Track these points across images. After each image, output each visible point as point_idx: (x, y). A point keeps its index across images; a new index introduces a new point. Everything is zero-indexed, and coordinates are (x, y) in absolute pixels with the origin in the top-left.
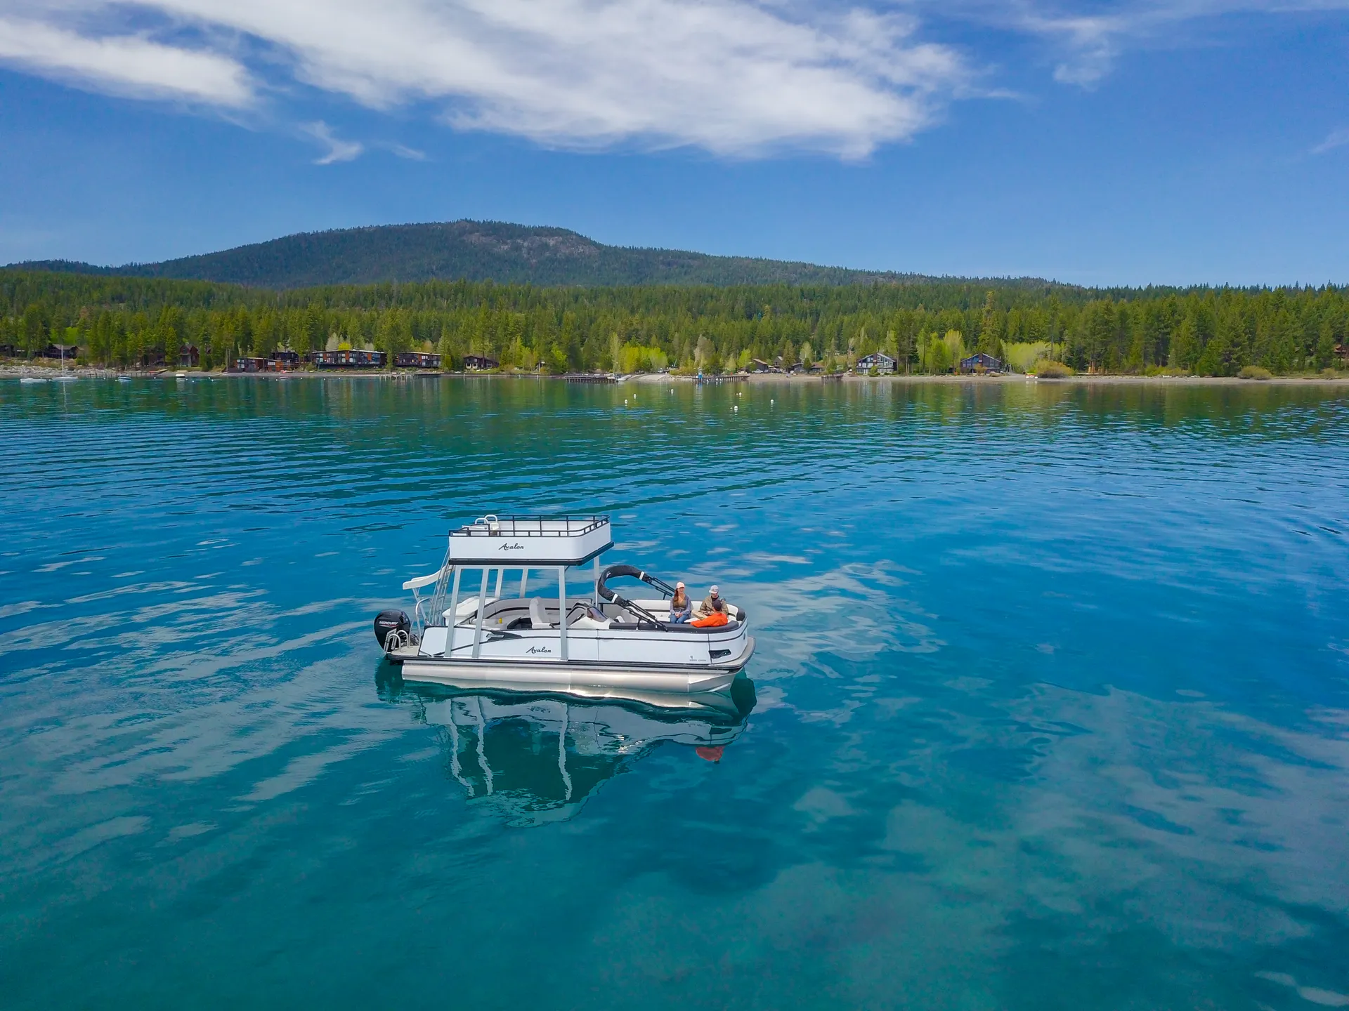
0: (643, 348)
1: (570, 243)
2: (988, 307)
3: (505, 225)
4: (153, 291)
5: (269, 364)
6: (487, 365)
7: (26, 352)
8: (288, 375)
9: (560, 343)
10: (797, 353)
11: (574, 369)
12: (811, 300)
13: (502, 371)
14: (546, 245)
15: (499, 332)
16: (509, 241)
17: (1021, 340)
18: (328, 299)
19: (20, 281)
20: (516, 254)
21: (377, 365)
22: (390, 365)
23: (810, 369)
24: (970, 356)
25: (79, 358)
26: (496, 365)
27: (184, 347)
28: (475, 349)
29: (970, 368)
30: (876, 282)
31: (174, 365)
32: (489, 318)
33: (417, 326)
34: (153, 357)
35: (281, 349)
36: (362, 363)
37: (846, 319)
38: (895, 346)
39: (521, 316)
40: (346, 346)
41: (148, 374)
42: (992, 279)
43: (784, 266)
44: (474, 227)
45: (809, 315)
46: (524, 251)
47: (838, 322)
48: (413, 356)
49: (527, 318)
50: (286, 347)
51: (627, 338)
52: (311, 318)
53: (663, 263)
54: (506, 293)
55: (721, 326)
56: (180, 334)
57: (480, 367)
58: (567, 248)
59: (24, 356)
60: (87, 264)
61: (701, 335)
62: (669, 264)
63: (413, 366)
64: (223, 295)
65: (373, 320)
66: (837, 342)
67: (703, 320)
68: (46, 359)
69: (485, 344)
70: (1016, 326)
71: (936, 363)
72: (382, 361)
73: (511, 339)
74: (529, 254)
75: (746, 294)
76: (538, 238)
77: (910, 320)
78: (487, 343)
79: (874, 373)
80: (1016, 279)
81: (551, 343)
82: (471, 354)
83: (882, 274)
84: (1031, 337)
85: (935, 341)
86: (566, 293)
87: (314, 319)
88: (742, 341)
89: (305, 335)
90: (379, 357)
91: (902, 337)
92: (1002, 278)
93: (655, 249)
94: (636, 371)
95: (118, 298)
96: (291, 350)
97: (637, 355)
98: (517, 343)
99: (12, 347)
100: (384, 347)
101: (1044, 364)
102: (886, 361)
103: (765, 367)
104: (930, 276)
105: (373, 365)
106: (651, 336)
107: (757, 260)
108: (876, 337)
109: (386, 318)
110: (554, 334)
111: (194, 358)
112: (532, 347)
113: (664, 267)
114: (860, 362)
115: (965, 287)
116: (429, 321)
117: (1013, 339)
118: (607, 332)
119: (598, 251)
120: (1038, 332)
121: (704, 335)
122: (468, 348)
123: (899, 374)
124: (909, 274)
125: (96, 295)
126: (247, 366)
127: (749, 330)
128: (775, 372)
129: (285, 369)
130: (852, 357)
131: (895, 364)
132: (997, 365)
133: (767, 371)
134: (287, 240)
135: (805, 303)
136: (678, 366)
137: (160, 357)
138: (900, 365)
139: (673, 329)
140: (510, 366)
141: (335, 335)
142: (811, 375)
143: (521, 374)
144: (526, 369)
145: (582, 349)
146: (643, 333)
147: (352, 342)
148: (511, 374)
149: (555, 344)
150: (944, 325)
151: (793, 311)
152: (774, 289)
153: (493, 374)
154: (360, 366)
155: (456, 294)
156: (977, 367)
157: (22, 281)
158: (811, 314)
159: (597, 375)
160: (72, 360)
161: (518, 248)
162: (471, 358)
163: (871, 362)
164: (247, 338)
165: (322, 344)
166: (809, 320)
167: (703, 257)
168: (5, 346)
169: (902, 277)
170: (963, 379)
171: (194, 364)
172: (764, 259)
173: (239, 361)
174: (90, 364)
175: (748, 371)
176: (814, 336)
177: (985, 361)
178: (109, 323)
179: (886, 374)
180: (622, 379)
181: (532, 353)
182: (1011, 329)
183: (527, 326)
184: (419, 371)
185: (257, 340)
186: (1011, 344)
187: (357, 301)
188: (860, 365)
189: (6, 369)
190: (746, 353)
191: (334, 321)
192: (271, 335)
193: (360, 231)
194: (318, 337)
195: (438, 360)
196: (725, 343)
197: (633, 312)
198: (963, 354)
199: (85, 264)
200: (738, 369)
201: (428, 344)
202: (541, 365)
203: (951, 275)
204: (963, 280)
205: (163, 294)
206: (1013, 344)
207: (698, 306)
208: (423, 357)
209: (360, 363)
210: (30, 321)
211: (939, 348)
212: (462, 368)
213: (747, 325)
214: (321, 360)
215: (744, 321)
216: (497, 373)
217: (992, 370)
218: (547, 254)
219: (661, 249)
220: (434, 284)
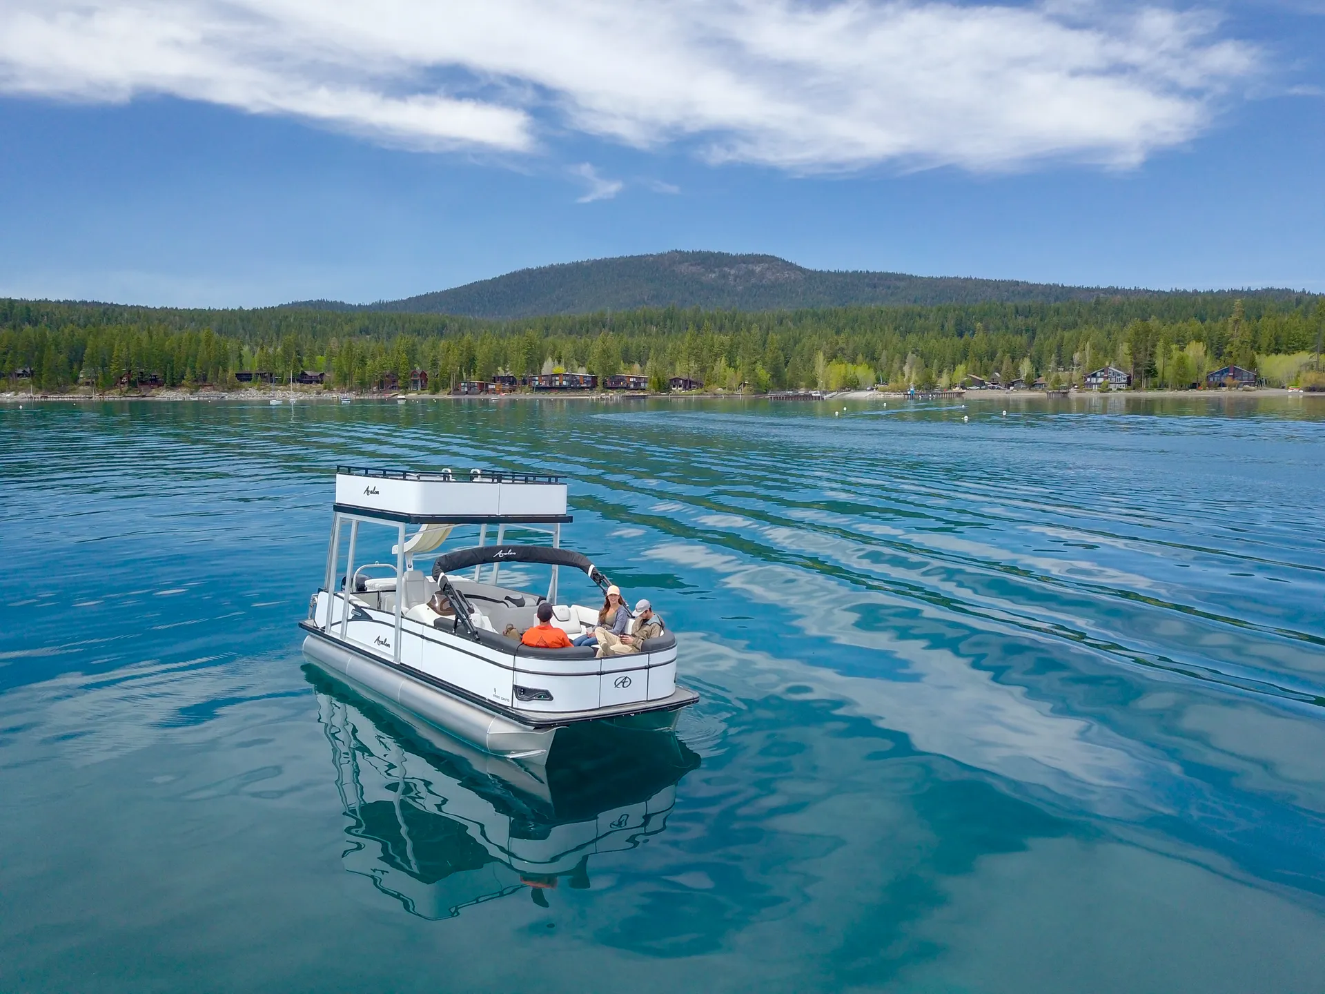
0: (850, 365)
1: (775, 268)
2: (1234, 317)
3: (712, 254)
4: (395, 323)
5: (490, 387)
6: (692, 386)
7: (282, 379)
8: (507, 397)
9: (764, 363)
10: (1016, 369)
11: (777, 388)
12: (1026, 317)
13: (707, 391)
14: (752, 272)
15: (704, 353)
16: (716, 270)
17: (1277, 351)
18: (547, 329)
20: (724, 282)
21: (588, 388)
22: (600, 387)
23: (1032, 385)
24: (1217, 369)
25: (326, 383)
26: (701, 386)
27: (415, 372)
28: (681, 371)
29: (1219, 382)
30: (1098, 297)
31: (405, 389)
32: (695, 339)
33: (627, 351)
34: (389, 381)
35: (501, 373)
36: (574, 385)
37: (1067, 334)
38: (1129, 359)
39: (726, 339)
40: (560, 369)
41: (383, 397)
42: (1229, 291)
43: (997, 285)
44: (682, 257)
45: (1024, 331)
46: (731, 278)
47: (1058, 338)
48: (622, 379)
49: (732, 340)
50: (506, 372)
51: (832, 357)
52: (529, 343)
53: (868, 285)
54: (712, 318)
55: (931, 344)
56: (412, 360)
57: (685, 388)
58: (773, 273)
59: (280, 382)
61: (910, 353)
62: (875, 286)
63: (622, 388)
64: (454, 326)
65: (587, 346)
66: (1058, 358)
67: (912, 338)
68: (298, 384)
69: (690, 365)
70: (1271, 336)
71: (1178, 377)
72: (593, 384)
73: (715, 360)
74: (736, 281)
75: (957, 312)
76: (744, 265)
77: (1147, 331)
78: (692, 364)
79: (1105, 389)
80: (1257, 291)
81: (755, 362)
82: (677, 376)
83: (1103, 289)
84: (1289, 348)
85: (1176, 354)
86: (771, 316)
87: (531, 344)
88: (954, 359)
89: (522, 359)
90: (590, 379)
91: (1138, 349)
92: (1241, 289)
93: (861, 271)
94: (843, 389)
95: (365, 331)
96: (510, 374)
97: (843, 372)
98: (722, 363)
99: (271, 375)
100: (594, 370)
101: (1311, 377)
102: (1119, 375)
103: (981, 383)
104: (1156, 290)
105: (583, 388)
106: (857, 355)
107: (966, 280)
108: (1106, 351)
109: (597, 344)
110: (758, 354)
111: (423, 382)
112: (736, 368)
113: (870, 289)
114: (1089, 377)
115: (1200, 300)
116: (638, 346)
117: (1267, 350)
118: (813, 351)
119: (804, 276)
120: (1298, 341)
121: (913, 353)
122: (674, 370)
123: (1134, 389)
124: (1133, 288)
125: (347, 328)
126: (470, 388)
127: (962, 346)
128: (993, 388)
129: (504, 391)
130: (1076, 375)
131: (1129, 379)
132: (1252, 378)
133: (984, 387)
134: (513, 275)
135: (1020, 320)
136: (886, 383)
137: (394, 382)
138: (1135, 380)
139: (880, 346)
140: (714, 387)
141: (550, 359)
142: (1034, 391)
143: (725, 394)
144: (730, 389)
145: (786, 370)
146: (849, 352)
147: (566, 367)
148: (715, 395)
149: (759, 363)
150: (1183, 337)
151: (1007, 328)
152: (987, 306)
154: (572, 388)
155: (665, 321)
156: (1228, 380)
157: (287, 317)
158: (1026, 331)
159: (802, 392)
160: (319, 385)
161: (724, 276)
162: (676, 380)
163: (1101, 376)
164: (470, 363)
165: (538, 367)
166: (1025, 337)
167: (910, 278)
168: (265, 373)
169: (1124, 292)
170: (1211, 393)
171: (423, 388)
172: (973, 278)
173: (462, 384)
174: (334, 389)
175: (963, 387)
176: (1033, 351)
177: (1237, 373)
178: (351, 350)
179: (1119, 389)
180: (828, 396)
181: (736, 372)
182: (1264, 341)
183: (731, 346)
184: (627, 393)
185: (479, 365)
186: (1264, 355)
187: (572, 330)
188: (1088, 380)
189: (264, 393)
190: (961, 368)
191: (551, 347)
192: (492, 360)
193: (578, 266)
194: (534, 362)
195: (645, 382)
196: (936, 361)
197: (838, 333)
198: (1210, 366)
199: (342, 303)
200: (951, 386)
201: (637, 366)
202: (745, 384)
203: (1181, 288)
204: (1196, 292)
205: (403, 326)
206: (1268, 355)
207: (906, 324)
208: (631, 380)
209: (572, 386)
210: (286, 351)
211: (1182, 361)
212: (668, 389)
213: (959, 343)
214: (537, 383)
215: (956, 338)
216: (701, 394)
217: (1245, 384)
218: (753, 281)
219: (867, 271)
220: (645, 312)
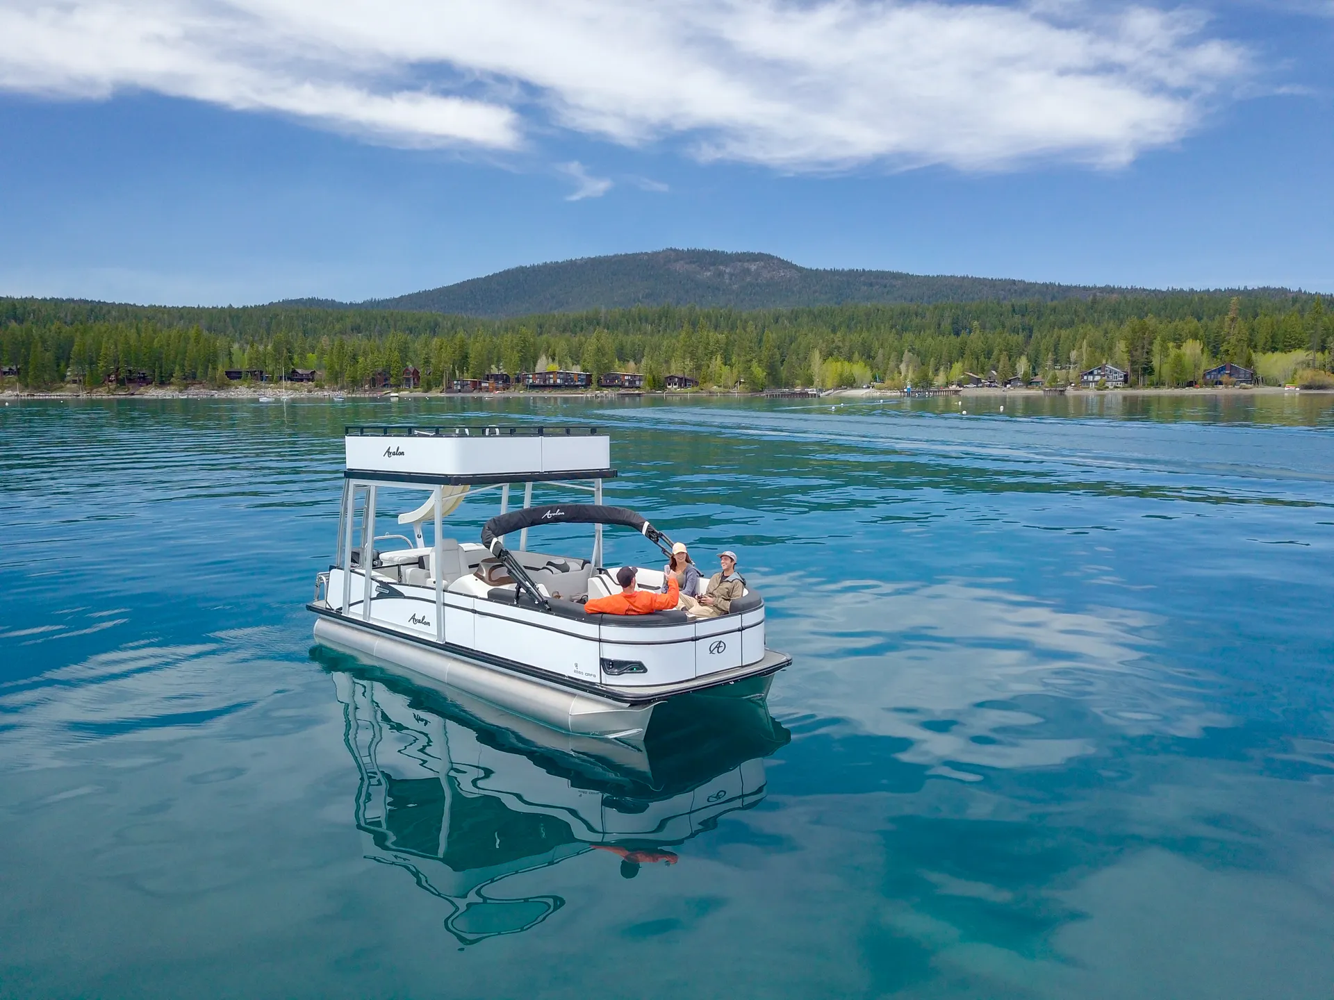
0: (846, 363)
1: (771, 267)
2: (1231, 315)
3: (708, 253)
4: (387, 321)
5: (483, 385)
6: (688, 384)
7: (273, 377)
8: (500, 395)
9: (760, 361)
10: (1013, 367)
11: (773, 386)
12: (1023, 315)
13: (702, 390)
14: (748, 271)
15: (700, 351)
16: (711, 268)
17: (1274, 350)
18: (541, 327)
19: (276, 315)
20: (719, 280)
21: (582, 386)
22: (595, 385)
23: (1028, 383)
24: (1214, 367)
25: (317, 381)
26: (697, 383)
27: (407, 369)
28: (676, 369)
29: (1215, 380)
30: (1095, 296)
31: (398, 387)
32: (690, 337)
33: (622, 349)
34: (381, 379)
35: (494, 371)
36: (569, 383)
37: (1064, 333)
38: (1126, 356)
39: (722, 337)
40: (554, 367)
41: (375, 395)
42: (1225, 290)
43: (992, 284)
44: (677, 255)
45: (1020, 330)
46: (726, 276)
47: (1055, 336)
48: (617, 377)
49: (727, 337)
50: (499, 370)
51: (828, 355)
52: (522, 341)
53: (865, 284)
54: (708, 317)
55: (928, 342)
56: (404, 358)
57: (680, 386)
58: (769, 272)
59: (271, 380)
60: (334, 301)
61: (906, 351)
62: (871, 285)
63: (617, 385)
64: (447, 324)
65: (581, 344)
66: (1055, 357)
67: (908, 336)
68: (290, 382)
69: (686, 363)
70: (1268, 334)
71: (1175, 375)
72: (588, 382)
73: (711, 358)
74: (731, 279)
75: (953, 310)
76: (740, 264)
77: (1144, 329)
78: (687, 362)
79: (1101, 387)
80: (1253, 290)
81: (751, 360)
82: (672, 374)
83: (1099, 288)
84: (1285, 346)
85: (1173, 352)
86: (767, 315)
87: (524, 341)
88: (951, 357)
89: (516, 357)
90: (585, 377)
91: (1135, 347)
92: (1237, 288)
93: (857, 270)
94: (839, 387)
95: (357, 329)
96: (503, 372)
97: (839, 369)
98: (717, 361)
99: (261, 372)
100: (589, 368)
101: (1308, 375)
102: (1116, 373)
103: (978, 381)
104: (1153, 289)
105: (578, 386)
106: (853, 353)
107: (963, 278)
108: (1103, 349)
109: (592, 341)
110: (754, 351)
111: (416, 380)
112: (731, 366)
113: (866, 288)
114: (1086, 375)
115: (1196, 299)
116: (633, 344)
117: (1264, 349)
118: (809, 349)
119: (800, 274)
120: (1295, 340)
121: (909, 351)
122: (669, 369)
123: (1131, 387)
124: (1129, 288)
125: (338, 326)
126: (463, 386)
127: (958, 345)
128: (990, 386)
129: (497, 389)
130: (1073, 373)
131: (1126, 376)
132: (1248, 376)
133: (980, 385)
134: (507, 273)
135: (1017, 319)
136: (882, 381)
137: (386, 380)
138: (1132, 378)
139: (876, 344)
140: (709, 385)
141: (544, 357)
142: (1030, 389)
143: (720, 392)
144: (725, 387)
145: (782, 368)
146: (845, 350)
147: (560, 365)
148: (710, 393)
149: (754, 361)
150: (1180, 335)
151: (1004, 327)
152: (984, 305)
153: (694, 393)
154: (566, 386)
155: (660, 319)
156: (1225, 378)
157: (278, 315)
158: (1023, 330)
159: (798, 390)
160: (311, 383)
161: (720, 274)
162: (671, 378)
163: (1098, 374)
164: (463, 361)
165: (532, 365)
166: (1022, 335)
167: (906, 277)
168: (255, 371)
169: (1121, 291)
170: (1208, 391)
171: (416, 386)
172: (970, 277)
173: (455, 382)
174: (326, 387)
175: (960, 385)
176: (1030, 349)
177: (1234, 371)
178: (343, 348)
179: (1116, 387)
180: (824, 394)
181: (732, 370)
182: (1261, 339)
183: (727, 344)
184: (623, 391)
185: (472, 362)
186: (1261, 354)
187: (566, 328)
188: (1085, 377)
189: (254, 391)
190: (957, 366)
191: (545, 345)
192: (485, 357)
193: (572, 263)
194: (529, 359)
195: (640, 380)
196: (932, 359)
197: (834, 331)
198: (1207, 364)
199: (333, 301)
200: (948, 384)
201: (632, 364)
202: (740, 382)
203: (1178, 287)
204: (1192, 292)
205: (396, 324)
206: (1264, 354)
207: (902, 322)
208: (626, 378)
209: (566, 384)
210: (277, 349)
211: (1179, 359)
212: (663, 388)
213: (956, 341)
214: (531, 381)
215: (953, 337)
216: (697, 392)
217: (1241, 382)
218: (748, 279)
219: (863, 270)
220: (639, 310)
